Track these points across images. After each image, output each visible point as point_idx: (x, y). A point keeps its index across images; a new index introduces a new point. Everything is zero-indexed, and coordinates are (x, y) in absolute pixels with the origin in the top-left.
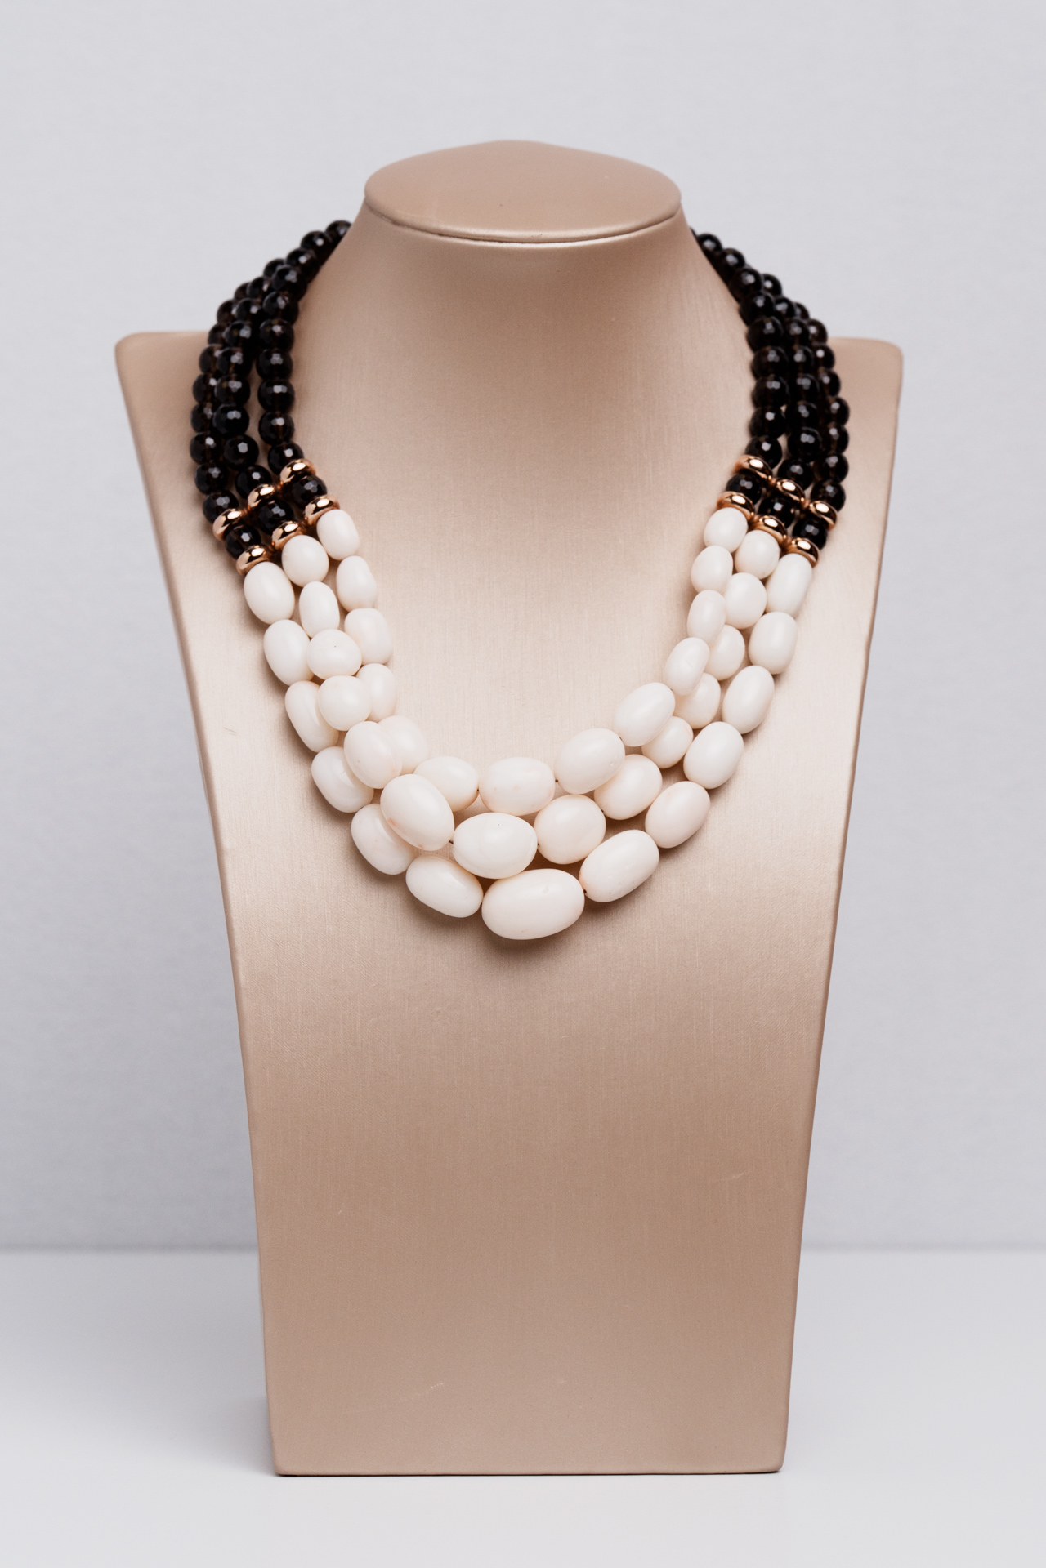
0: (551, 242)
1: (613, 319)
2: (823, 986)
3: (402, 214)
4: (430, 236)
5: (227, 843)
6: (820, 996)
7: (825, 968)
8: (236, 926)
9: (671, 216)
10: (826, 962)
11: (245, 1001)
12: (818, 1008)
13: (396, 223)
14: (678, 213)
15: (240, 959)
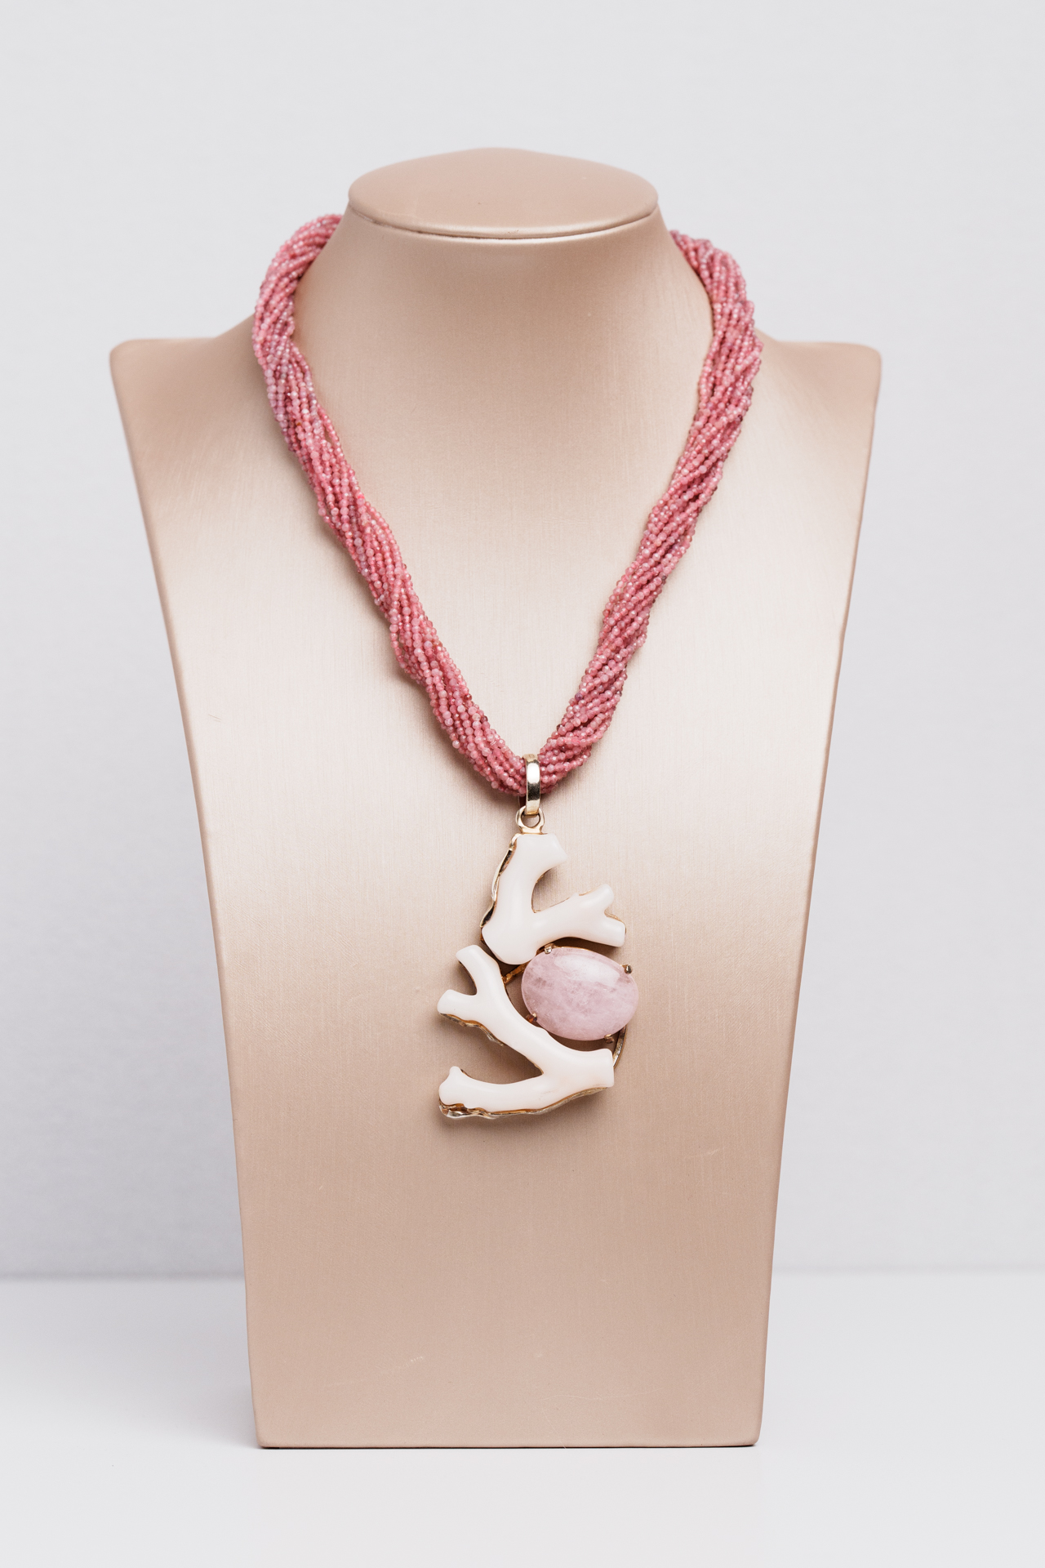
0: (527, 238)
1: (589, 315)
2: (796, 964)
3: (383, 212)
4: (410, 234)
5: (211, 825)
6: (794, 974)
7: (799, 948)
8: (219, 907)
9: (647, 215)
10: (799, 942)
11: (228, 980)
12: (792, 987)
13: (377, 222)
14: (655, 212)
15: (223, 938)
